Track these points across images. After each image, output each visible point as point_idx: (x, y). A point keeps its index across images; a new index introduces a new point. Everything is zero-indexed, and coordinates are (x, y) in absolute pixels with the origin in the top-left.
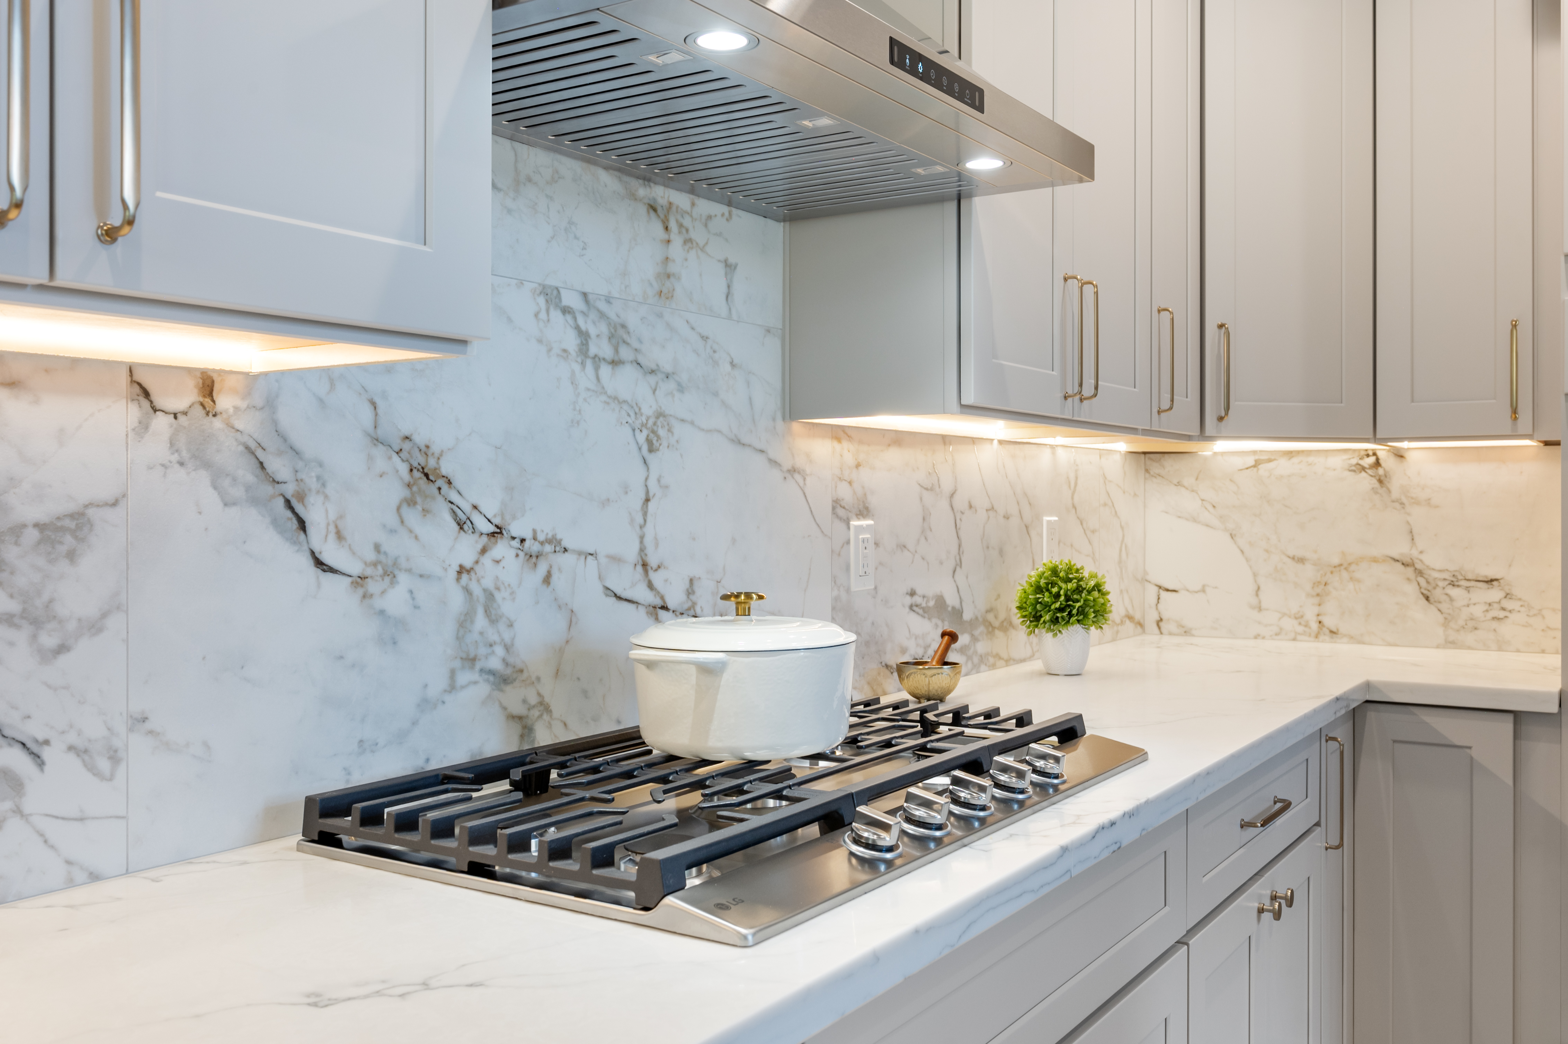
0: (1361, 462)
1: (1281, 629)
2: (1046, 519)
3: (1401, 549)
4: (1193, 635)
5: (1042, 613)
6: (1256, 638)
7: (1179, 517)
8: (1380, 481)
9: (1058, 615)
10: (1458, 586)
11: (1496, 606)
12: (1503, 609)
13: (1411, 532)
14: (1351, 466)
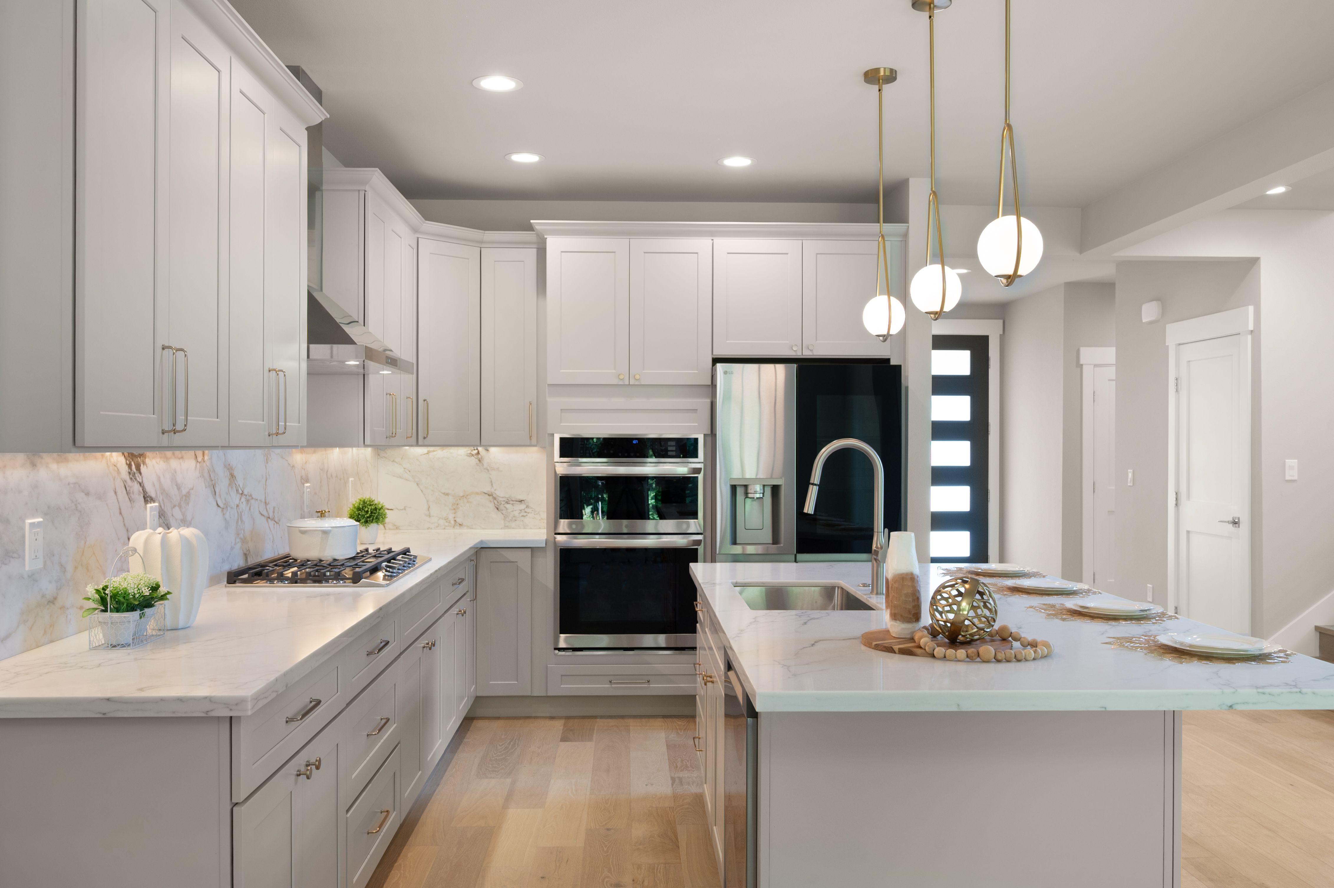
0: (472, 452)
1: (439, 524)
2: (350, 479)
3: (487, 489)
4: (400, 529)
5: (361, 519)
6: (428, 529)
7: (394, 476)
8: (479, 461)
9: (368, 519)
10: (509, 503)
11: (523, 511)
12: (526, 512)
13: (491, 482)
14: (468, 454)
